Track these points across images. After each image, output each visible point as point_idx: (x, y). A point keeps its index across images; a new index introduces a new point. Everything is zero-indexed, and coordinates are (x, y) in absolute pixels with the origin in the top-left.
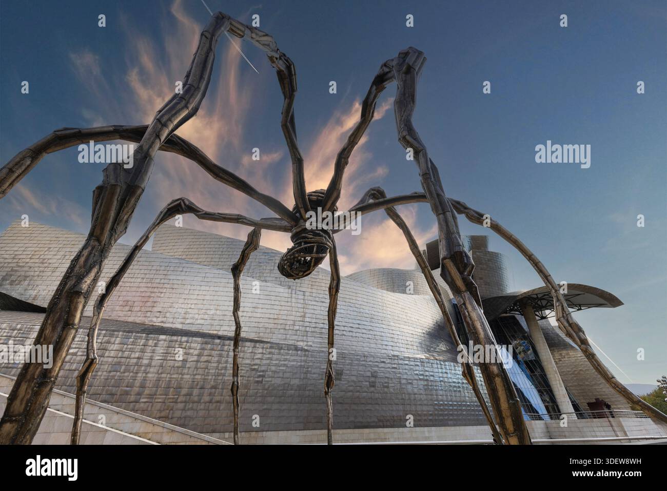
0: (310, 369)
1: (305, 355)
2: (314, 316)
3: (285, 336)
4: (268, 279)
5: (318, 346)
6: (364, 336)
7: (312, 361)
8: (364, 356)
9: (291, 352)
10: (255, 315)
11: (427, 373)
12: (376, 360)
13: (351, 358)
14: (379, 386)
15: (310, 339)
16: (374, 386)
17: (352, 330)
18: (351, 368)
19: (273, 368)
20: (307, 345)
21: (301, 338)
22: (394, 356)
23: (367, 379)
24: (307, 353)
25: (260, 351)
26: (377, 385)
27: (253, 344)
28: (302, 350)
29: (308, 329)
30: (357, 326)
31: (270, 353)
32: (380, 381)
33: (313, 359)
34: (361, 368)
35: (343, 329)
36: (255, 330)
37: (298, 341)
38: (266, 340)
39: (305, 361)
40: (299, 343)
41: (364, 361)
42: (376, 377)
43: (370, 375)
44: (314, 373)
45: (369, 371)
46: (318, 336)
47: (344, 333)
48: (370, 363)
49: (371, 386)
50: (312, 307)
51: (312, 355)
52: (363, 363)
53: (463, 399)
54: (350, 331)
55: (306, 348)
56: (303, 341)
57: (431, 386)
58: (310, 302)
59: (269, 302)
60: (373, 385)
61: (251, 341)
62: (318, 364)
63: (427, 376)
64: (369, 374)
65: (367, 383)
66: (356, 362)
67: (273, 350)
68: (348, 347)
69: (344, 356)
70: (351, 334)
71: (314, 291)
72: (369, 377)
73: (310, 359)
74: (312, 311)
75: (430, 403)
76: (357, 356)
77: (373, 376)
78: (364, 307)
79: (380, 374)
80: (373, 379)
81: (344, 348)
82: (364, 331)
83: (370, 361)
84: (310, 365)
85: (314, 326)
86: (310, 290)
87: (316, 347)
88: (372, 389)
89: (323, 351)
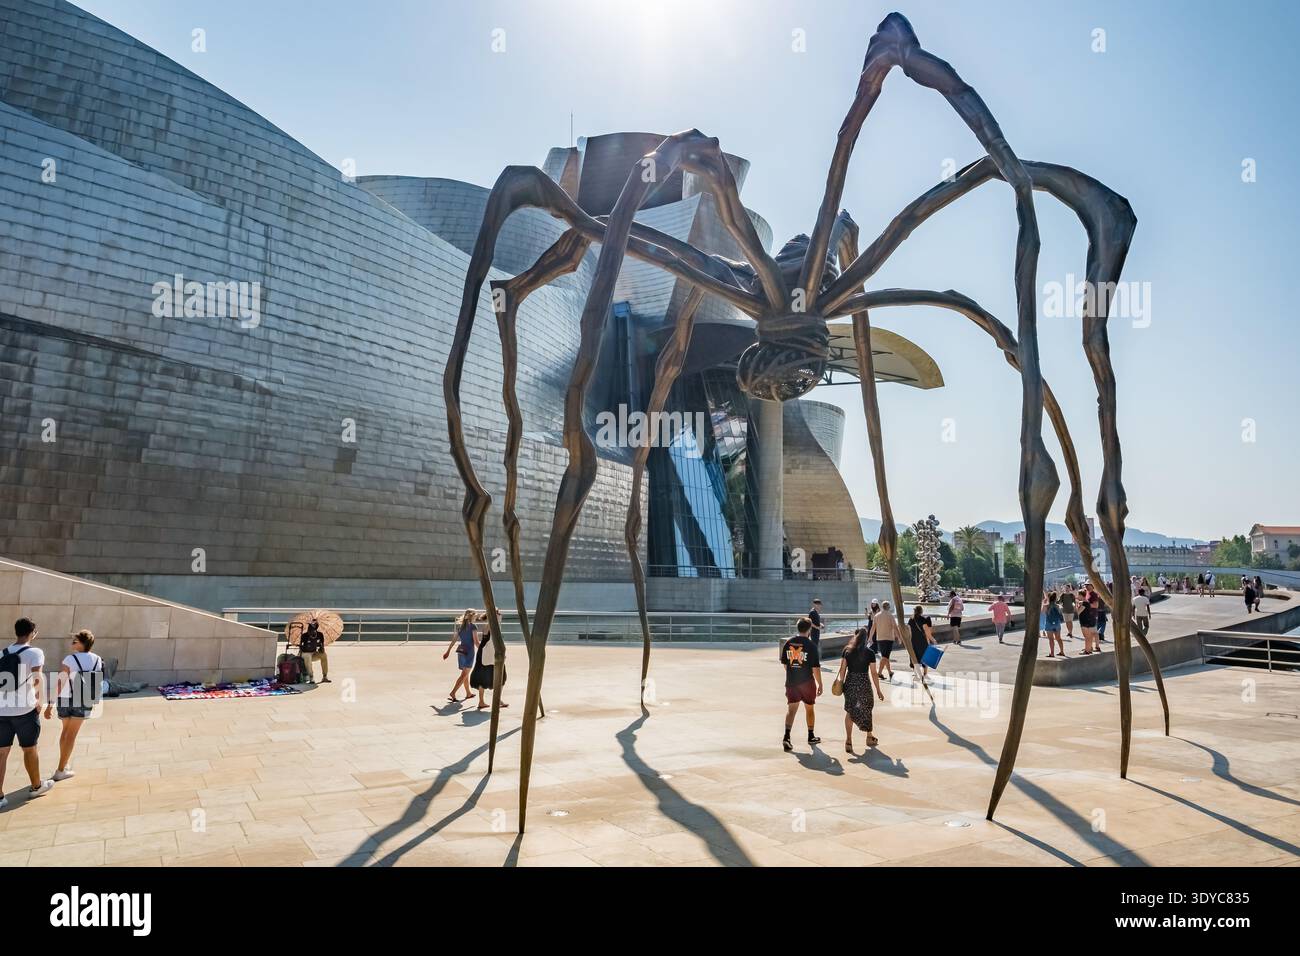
0: (272, 440)
1: (262, 404)
2: (292, 302)
3: (206, 344)
4: (147, 157)
5: (300, 383)
6: (419, 374)
7: (278, 419)
8: (412, 424)
9: (222, 390)
10: (110, 268)
11: (542, 475)
12: (437, 436)
13: (379, 424)
14: (436, 494)
15: (276, 363)
16: (424, 493)
17: (389, 355)
18: (376, 448)
19: (172, 427)
20: (268, 379)
21: (252, 357)
22: (480, 429)
23: (412, 476)
24: (267, 398)
25: (133, 376)
26: (433, 490)
27: (109, 354)
28: (255, 388)
29: (273, 336)
30: (405, 347)
31: (162, 386)
32: (439, 482)
33: (283, 416)
34: (401, 450)
35: (368, 350)
36: (114, 314)
37: (243, 364)
38: (148, 348)
39: (261, 419)
40: (246, 369)
41: (411, 434)
42: (431, 473)
43: (421, 469)
44: (284, 451)
45: (419, 459)
46: (300, 358)
47: (371, 360)
48: (424, 441)
49: (418, 492)
50: (289, 276)
51: (280, 405)
52: (408, 438)
53: (598, 532)
54: (385, 358)
55: (265, 385)
56: (258, 366)
57: (544, 501)
58: (282, 260)
59: (155, 237)
60: (422, 490)
61: (103, 344)
62: (295, 430)
63: (539, 480)
64: (416, 465)
65: (411, 486)
66: (391, 435)
67: (172, 381)
68: (376, 395)
69: (362, 417)
70: (386, 364)
71: (296, 227)
72: (417, 471)
73: (276, 414)
74: (288, 288)
75: (535, 535)
76: (395, 420)
77: (425, 471)
78: (426, 299)
79: (441, 467)
80: (423, 478)
81: (365, 396)
82: (420, 362)
83: (426, 437)
84: (276, 431)
85: (290, 329)
86: (284, 223)
87: (296, 387)
88: (420, 499)
89: (311, 399)
